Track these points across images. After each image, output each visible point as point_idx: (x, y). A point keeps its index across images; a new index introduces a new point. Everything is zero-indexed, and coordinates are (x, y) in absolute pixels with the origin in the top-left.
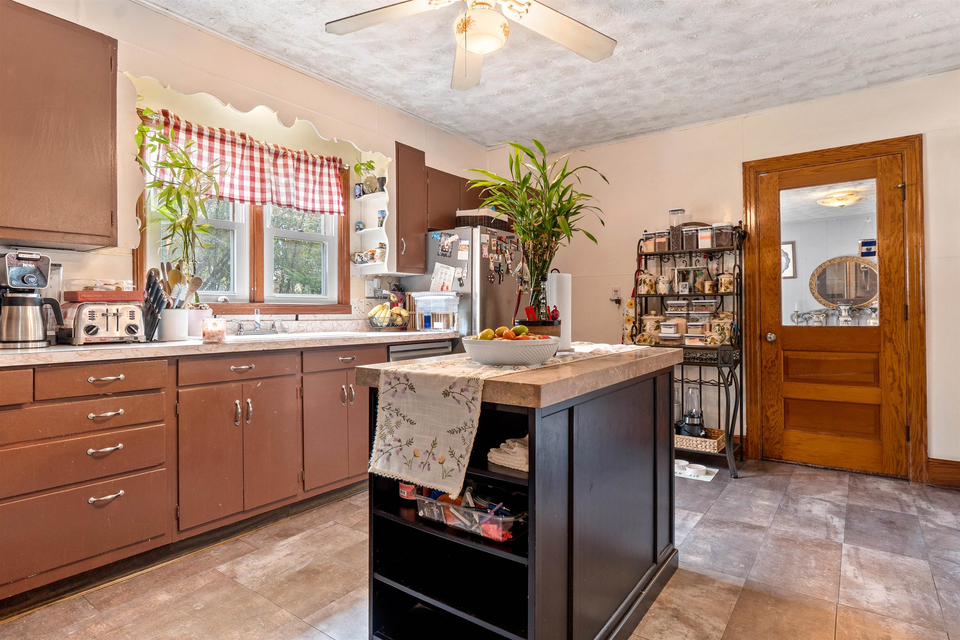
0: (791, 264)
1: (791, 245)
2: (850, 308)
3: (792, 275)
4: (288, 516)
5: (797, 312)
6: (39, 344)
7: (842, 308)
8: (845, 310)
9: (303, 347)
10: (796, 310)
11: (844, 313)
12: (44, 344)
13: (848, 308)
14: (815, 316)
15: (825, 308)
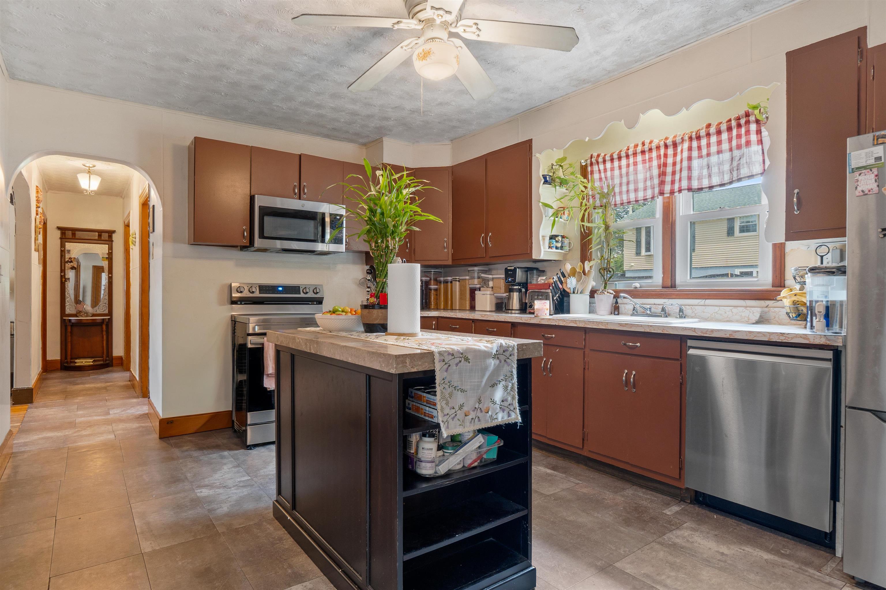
4: (586, 465)
6: (517, 312)
9: (583, 326)
12: (519, 312)
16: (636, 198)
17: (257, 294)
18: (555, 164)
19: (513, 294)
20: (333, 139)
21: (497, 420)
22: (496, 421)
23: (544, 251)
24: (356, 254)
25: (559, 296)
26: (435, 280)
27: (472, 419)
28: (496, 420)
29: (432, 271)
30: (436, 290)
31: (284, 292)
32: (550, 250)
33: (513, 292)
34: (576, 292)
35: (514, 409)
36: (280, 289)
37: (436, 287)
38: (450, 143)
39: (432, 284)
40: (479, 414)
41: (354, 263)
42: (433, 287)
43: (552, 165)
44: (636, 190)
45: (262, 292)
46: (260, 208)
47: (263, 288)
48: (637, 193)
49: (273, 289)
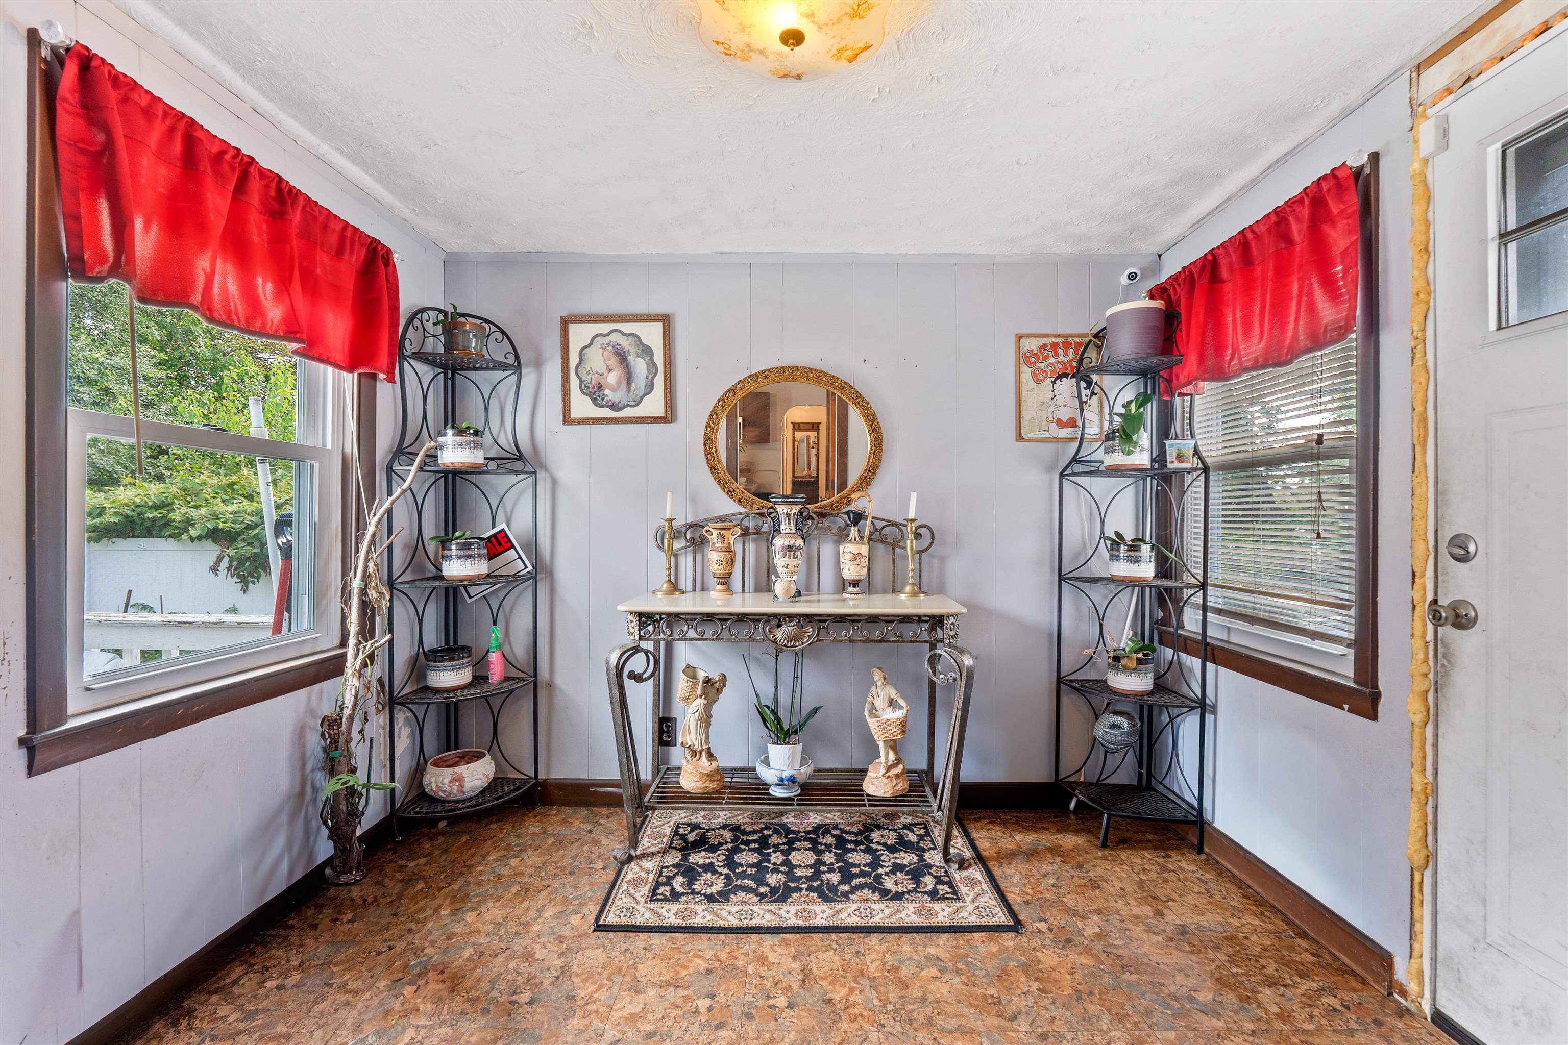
0: (659, 381)
1: (659, 325)
2: (800, 513)
3: (661, 413)
5: (670, 520)
7: (782, 509)
8: (788, 515)
10: (668, 516)
11: (785, 527)
13: (795, 509)
14: (715, 533)
15: (740, 509)
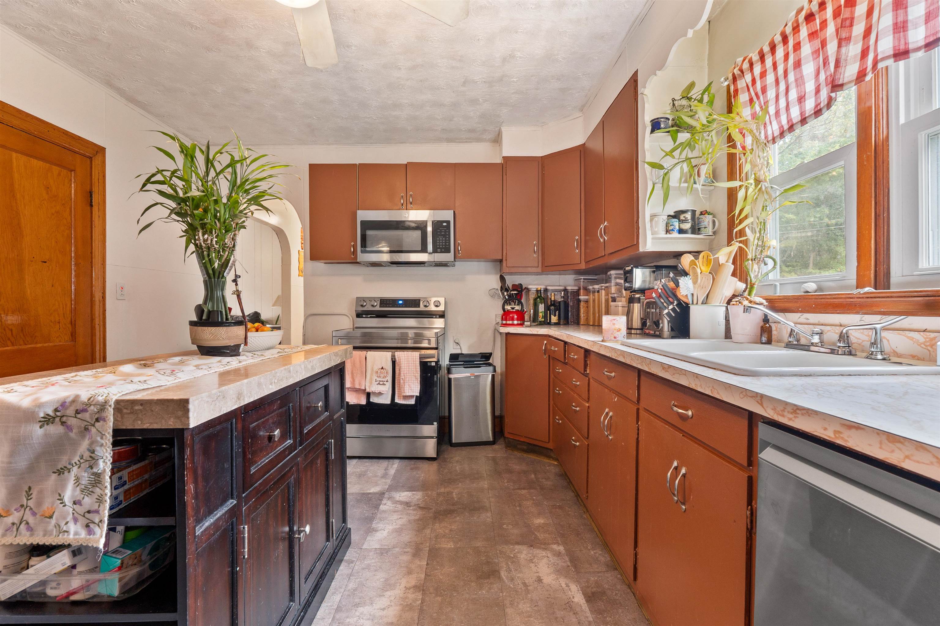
16: (801, 114)
17: (378, 308)
18: (678, 97)
19: (633, 306)
20: (460, 142)
21: (68, 535)
22: (65, 536)
23: (653, 239)
24: (488, 263)
25: (673, 310)
26: (585, 289)
27: (13, 524)
28: (66, 534)
29: (581, 279)
30: (587, 302)
31: (404, 306)
32: (668, 236)
33: (633, 303)
34: (695, 302)
35: (101, 521)
36: (401, 302)
37: (587, 297)
38: (581, 115)
39: (582, 295)
40: (29, 517)
41: (487, 273)
42: (582, 297)
43: (674, 100)
44: (801, 99)
45: (382, 305)
46: (362, 222)
47: (384, 302)
48: (803, 104)
49: (393, 302)
